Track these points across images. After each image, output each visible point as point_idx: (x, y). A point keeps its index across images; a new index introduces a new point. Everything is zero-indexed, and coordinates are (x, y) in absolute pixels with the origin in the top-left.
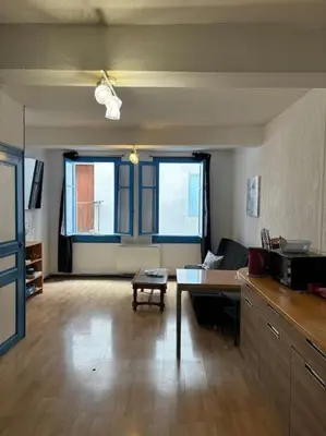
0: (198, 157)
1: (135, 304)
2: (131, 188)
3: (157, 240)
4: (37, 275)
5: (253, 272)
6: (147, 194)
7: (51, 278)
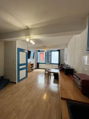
0: (58, 50)
1: (45, 74)
2: (47, 56)
3: (51, 64)
4: (33, 68)
5: (60, 71)
6: (50, 57)
7: (36, 69)
